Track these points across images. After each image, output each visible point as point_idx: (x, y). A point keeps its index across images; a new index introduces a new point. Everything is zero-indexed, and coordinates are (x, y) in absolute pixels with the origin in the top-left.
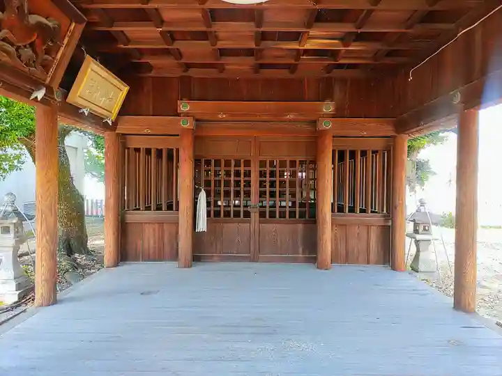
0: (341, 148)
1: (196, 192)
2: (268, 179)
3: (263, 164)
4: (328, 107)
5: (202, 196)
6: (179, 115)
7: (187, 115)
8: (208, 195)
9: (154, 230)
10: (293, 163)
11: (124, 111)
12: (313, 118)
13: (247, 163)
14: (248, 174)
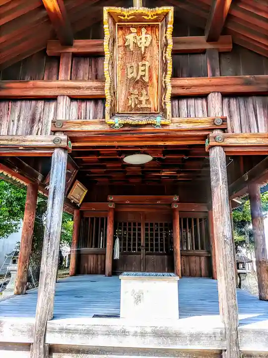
0: (184, 217)
1: (115, 239)
2: (149, 232)
3: (147, 225)
4: (176, 198)
5: (117, 240)
6: (108, 202)
7: (112, 201)
8: (120, 240)
9: (93, 258)
10: (161, 225)
11: (84, 201)
12: (169, 203)
13: (139, 225)
14: (139, 230)
